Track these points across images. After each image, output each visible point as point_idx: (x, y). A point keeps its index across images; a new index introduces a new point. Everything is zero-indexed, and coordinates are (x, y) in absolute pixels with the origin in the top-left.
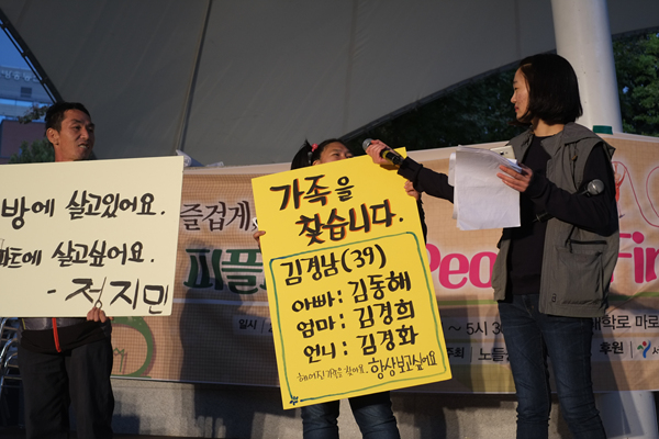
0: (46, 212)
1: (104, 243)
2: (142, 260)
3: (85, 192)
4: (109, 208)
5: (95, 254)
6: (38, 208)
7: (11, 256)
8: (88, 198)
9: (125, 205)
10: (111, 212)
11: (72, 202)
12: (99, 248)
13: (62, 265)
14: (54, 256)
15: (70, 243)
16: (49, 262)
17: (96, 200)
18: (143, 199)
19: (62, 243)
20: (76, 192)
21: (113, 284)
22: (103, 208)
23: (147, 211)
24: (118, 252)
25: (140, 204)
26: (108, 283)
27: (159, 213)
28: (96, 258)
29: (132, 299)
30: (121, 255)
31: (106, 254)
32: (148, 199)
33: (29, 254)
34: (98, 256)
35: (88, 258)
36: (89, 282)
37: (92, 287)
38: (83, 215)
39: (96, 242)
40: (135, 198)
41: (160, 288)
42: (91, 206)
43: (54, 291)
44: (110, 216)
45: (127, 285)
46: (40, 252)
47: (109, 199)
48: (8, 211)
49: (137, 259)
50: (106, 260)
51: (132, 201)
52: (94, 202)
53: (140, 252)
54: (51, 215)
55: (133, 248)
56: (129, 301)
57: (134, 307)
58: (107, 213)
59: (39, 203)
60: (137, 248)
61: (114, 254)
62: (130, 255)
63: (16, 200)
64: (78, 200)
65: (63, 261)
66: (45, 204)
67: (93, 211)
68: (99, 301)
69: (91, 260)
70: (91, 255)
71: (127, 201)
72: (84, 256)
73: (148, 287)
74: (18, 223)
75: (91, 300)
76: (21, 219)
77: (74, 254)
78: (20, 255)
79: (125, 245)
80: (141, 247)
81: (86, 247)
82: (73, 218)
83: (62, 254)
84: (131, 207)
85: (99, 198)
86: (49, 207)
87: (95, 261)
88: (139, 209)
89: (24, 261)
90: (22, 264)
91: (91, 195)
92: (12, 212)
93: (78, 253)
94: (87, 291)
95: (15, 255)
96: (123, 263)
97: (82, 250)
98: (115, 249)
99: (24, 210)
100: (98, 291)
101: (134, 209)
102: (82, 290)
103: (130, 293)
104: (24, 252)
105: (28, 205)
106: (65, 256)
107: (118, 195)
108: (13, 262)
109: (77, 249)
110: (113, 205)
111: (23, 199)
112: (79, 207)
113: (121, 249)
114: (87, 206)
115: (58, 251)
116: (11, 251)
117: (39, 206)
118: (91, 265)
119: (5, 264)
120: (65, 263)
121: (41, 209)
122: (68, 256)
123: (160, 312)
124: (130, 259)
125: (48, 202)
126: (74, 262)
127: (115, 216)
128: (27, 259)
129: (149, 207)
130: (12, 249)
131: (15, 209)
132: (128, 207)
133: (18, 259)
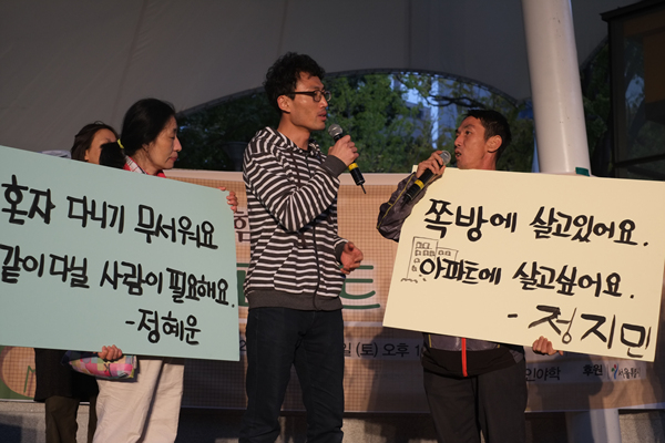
0: (507, 226)
1: (575, 270)
2: (619, 295)
3: (552, 210)
4: (580, 231)
5: (563, 280)
6: (497, 221)
7: (466, 270)
8: (556, 216)
9: (600, 230)
10: (583, 234)
11: (538, 219)
12: (568, 274)
13: (524, 288)
14: (516, 276)
15: (535, 264)
16: (509, 281)
17: (566, 220)
18: (622, 226)
19: (524, 264)
20: (542, 209)
21: (584, 316)
22: (573, 230)
23: (626, 239)
24: (591, 282)
25: (618, 231)
26: (578, 315)
27: (641, 244)
28: (564, 284)
29: (607, 336)
30: (594, 286)
31: (576, 282)
32: (627, 227)
33: (487, 271)
34: (568, 283)
35: (554, 283)
36: (556, 311)
37: (560, 317)
38: (550, 235)
39: (565, 267)
40: (613, 224)
41: (641, 329)
42: (559, 226)
43: (515, 316)
44: (582, 240)
45: (601, 320)
46: (500, 270)
47: (581, 221)
48: (462, 220)
49: (613, 292)
50: (576, 289)
51: (609, 226)
52: (563, 221)
53: (617, 285)
54: (513, 230)
55: (609, 279)
56: (603, 338)
57: (609, 346)
58: (578, 236)
59: (498, 216)
60: (614, 280)
61: (586, 282)
62: (605, 286)
63: (473, 210)
64: (545, 217)
65: (526, 284)
66: (505, 217)
67: (562, 232)
68: (567, 333)
69: (560, 287)
70: (559, 281)
71: (602, 225)
72: (551, 281)
73: (625, 326)
74: (475, 235)
75: (559, 332)
76: (477, 230)
77: (538, 278)
78: (476, 270)
79: (599, 275)
80: (619, 279)
81: (553, 272)
82: (538, 237)
83: (525, 275)
84: (608, 233)
85: (569, 218)
86: (510, 221)
87: (564, 288)
88: (617, 236)
89: (481, 277)
90: (478, 280)
91: (560, 214)
92: (467, 221)
93: (543, 277)
94: (554, 321)
95: (470, 270)
96: (597, 294)
97: (548, 274)
98: (588, 277)
99: (481, 221)
100: (566, 322)
101: (611, 236)
102: (548, 319)
103: (605, 329)
104: (480, 268)
105: (486, 216)
106: (529, 278)
107: (592, 218)
108: (468, 277)
109: (543, 272)
110: (585, 228)
111: (480, 208)
112: (545, 225)
113: (595, 279)
114: (554, 226)
115: (520, 272)
116: (465, 265)
117: (496, 219)
118: (559, 292)
119: (459, 278)
120: (528, 286)
121: (501, 223)
122: (533, 278)
123: (640, 356)
124: (605, 292)
125: (509, 215)
126: (538, 286)
127: (588, 241)
128: (484, 275)
129: (629, 236)
130: (467, 262)
131: (471, 218)
132: (603, 232)
133: (474, 274)
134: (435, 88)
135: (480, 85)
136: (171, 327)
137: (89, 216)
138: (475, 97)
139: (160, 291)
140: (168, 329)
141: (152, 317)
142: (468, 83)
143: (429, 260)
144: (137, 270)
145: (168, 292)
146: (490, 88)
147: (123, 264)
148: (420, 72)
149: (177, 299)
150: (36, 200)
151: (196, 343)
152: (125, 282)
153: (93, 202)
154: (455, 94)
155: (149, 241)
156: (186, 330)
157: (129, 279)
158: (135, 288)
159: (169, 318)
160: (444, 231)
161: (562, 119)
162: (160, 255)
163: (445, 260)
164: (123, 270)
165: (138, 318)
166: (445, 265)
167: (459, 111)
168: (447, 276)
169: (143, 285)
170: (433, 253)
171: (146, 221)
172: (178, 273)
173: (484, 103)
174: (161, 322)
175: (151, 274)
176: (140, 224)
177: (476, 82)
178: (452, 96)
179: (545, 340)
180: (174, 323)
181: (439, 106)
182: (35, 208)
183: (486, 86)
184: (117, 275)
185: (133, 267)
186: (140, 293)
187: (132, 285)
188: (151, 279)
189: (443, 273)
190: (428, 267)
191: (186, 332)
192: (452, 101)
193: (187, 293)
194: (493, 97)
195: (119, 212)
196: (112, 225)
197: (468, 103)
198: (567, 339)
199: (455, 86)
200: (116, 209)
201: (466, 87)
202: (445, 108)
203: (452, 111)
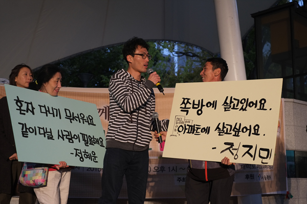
0: (213, 107)
1: (240, 124)
2: (259, 135)
3: (231, 97)
4: (243, 106)
5: (235, 130)
6: (209, 105)
7: (196, 129)
8: (233, 100)
9: (251, 105)
10: (244, 108)
11: (225, 102)
12: (238, 127)
13: (219, 135)
14: (216, 130)
15: (224, 123)
16: (213, 133)
17: (237, 101)
18: (261, 102)
19: (220, 124)
20: (227, 97)
21: (244, 146)
22: (240, 106)
23: (262, 108)
24: (247, 130)
25: (258, 105)
26: (241, 145)
27: (268, 109)
28: (236, 132)
29: (253, 155)
30: (248, 131)
31: (241, 130)
32: (263, 101)
33: (204, 128)
34: (237, 131)
36: (232, 145)
37: (234, 147)
38: (230, 109)
39: (236, 124)
40: (257, 101)
41: (267, 150)
42: (234, 105)
43: (215, 148)
44: (243, 110)
45: (251, 147)
46: (209, 127)
47: (243, 101)
48: (195, 106)
49: (256, 134)
50: (241, 133)
51: (255, 102)
52: (236, 102)
53: (258, 130)
54: (215, 109)
55: (254, 128)
56: (251, 156)
57: (254, 159)
58: (242, 109)
59: (209, 102)
60: (256, 128)
61: (245, 130)
62: (253, 131)
63: (199, 101)
64: (228, 101)
66: (212, 103)
67: (235, 107)
68: (236, 155)
69: (233, 133)
70: (233, 130)
71: (252, 103)
72: (230, 131)
73: (261, 149)
74: (200, 112)
75: (233, 154)
76: (201, 110)
77: (225, 129)
78: (200, 128)
79: (250, 126)
80: (259, 127)
81: (231, 126)
82: (225, 110)
84: (254, 105)
85: (239, 100)
86: (214, 105)
88: (258, 107)
89: (202, 132)
90: (201, 133)
91: (234, 99)
92: (197, 106)
93: (227, 129)
94: (231, 149)
95: (198, 128)
96: (249, 135)
97: (229, 127)
98: (245, 127)
99: (202, 106)
100: (236, 149)
101: (256, 107)
102: (229, 148)
103: (252, 151)
104: (202, 127)
105: (205, 103)
106: (221, 130)
107: (248, 99)
108: (196, 132)
109: (227, 127)
110: (245, 104)
111: (202, 100)
112: (228, 105)
113: (249, 128)
114: (232, 105)
115: (218, 128)
116: (196, 126)
117: (209, 104)
118: (233, 135)
119: (193, 133)
120: (221, 134)
121: (210, 106)
122: (223, 130)
123: (267, 163)
124: (253, 134)
125: (214, 101)
126: (225, 133)
127: (246, 110)
128: (203, 131)
129: (263, 106)
130: (196, 125)
131: (198, 105)
132: (253, 106)
133: (199, 130)
134: (176, 48)
135: (197, 47)
136: (87, 155)
137: (48, 112)
138: (194, 52)
139: (79, 142)
140: (86, 156)
141: (79, 152)
142: (191, 46)
143: (181, 126)
144: (69, 133)
145: (83, 142)
146: (201, 48)
147: (64, 131)
148: (169, 41)
149: (86, 144)
150: (28, 106)
151: (97, 162)
152: (66, 138)
153: (48, 107)
154: (185, 51)
155: (71, 122)
156: (92, 157)
157: (68, 137)
158: (71, 140)
159: (85, 152)
160: (187, 111)
161: (234, 63)
162: (77, 128)
163: (188, 125)
164: (65, 133)
165: (74, 152)
166: (187, 127)
167: (187, 59)
168: (188, 132)
169: (73, 139)
170: (183, 123)
171: (69, 115)
172: (84, 135)
173: (198, 55)
174: (83, 154)
175: (75, 135)
176: (67, 116)
177: (195, 45)
178: (184, 52)
179: (227, 158)
180: (87, 154)
181: (178, 56)
182: (28, 109)
183: (200, 47)
184: (63, 135)
185: (68, 132)
186: (73, 142)
187: (69, 139)
188: (75, 137)
189: (187, 131)
190: (181, 129)
191: (93, 158)
192: (184, 54)
193: (89, 143)
194: (203, 52)
195: (58, 111)
196: (57, 116)
197: (191, 55)
198: (236, 157)
199: (185, 47)
200: (57, 110)
201: (190, 47)
202: (181, 57)
203: (184, 58)
